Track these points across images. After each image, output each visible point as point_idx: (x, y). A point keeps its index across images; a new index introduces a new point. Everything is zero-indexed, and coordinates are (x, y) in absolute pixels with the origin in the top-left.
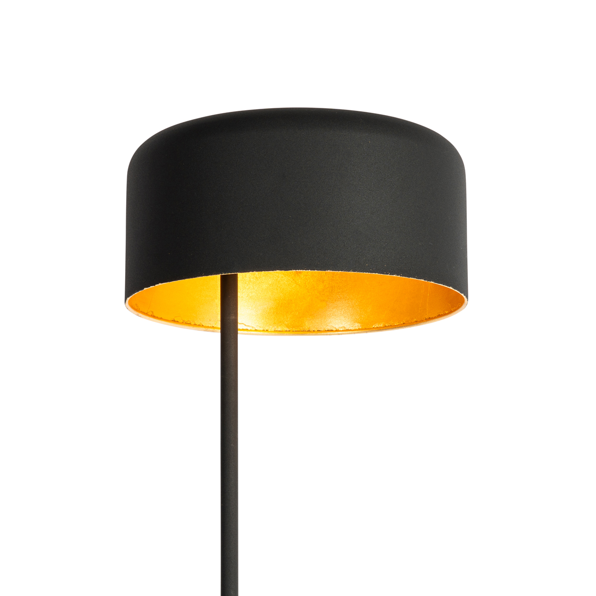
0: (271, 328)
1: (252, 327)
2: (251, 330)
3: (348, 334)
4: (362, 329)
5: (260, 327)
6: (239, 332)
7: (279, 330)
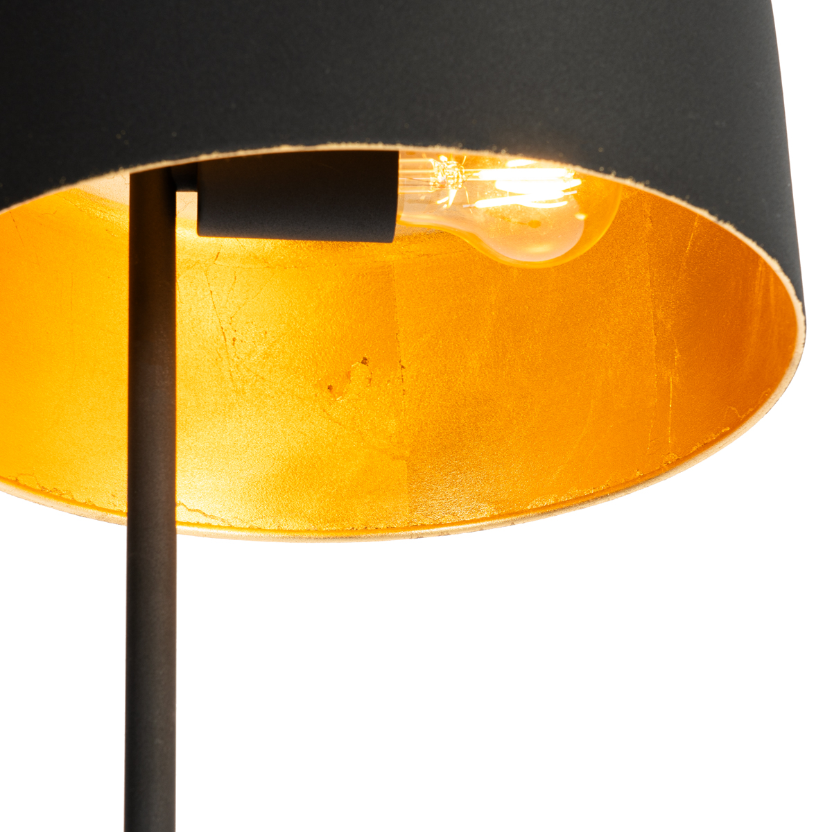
0: (269, 524)
1: (223, 520)
2: (219, 527)
3: (465, 530)
4: (500, 516)
5: (242, 521)
6: (178, 527)
7: (290, 527)
